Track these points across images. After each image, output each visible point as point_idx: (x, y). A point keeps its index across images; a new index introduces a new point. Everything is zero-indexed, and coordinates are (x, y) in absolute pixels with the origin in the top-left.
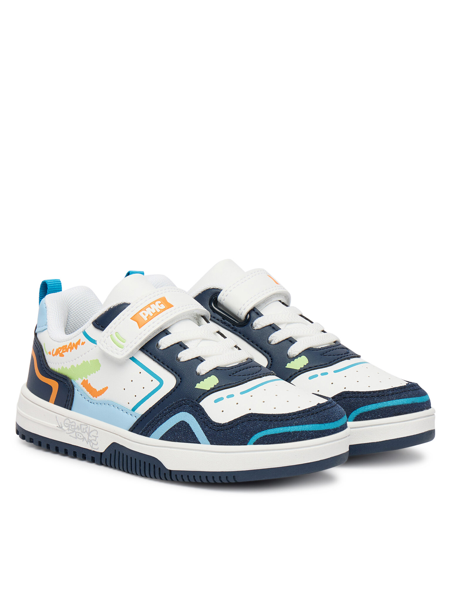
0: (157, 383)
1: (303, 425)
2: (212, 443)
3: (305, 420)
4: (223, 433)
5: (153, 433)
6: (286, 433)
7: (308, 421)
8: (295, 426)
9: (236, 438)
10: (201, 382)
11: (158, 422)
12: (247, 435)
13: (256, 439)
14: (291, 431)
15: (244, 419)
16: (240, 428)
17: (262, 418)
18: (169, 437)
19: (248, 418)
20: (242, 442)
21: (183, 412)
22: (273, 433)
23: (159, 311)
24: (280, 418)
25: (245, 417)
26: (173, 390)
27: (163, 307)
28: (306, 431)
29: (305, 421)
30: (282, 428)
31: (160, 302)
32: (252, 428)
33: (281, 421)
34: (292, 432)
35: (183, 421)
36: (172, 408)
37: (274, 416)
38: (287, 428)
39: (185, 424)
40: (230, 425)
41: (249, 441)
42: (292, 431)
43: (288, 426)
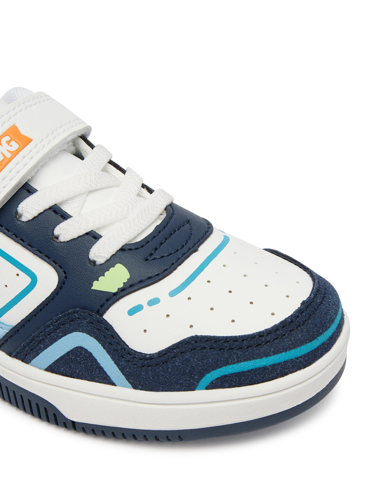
0: (26, 280)
1: (286, 351)
2: (135, 387)
3: (288, 341)
4: (151, 370)
5: (34, 358)
6: (260, 368)
7: (293, 343)
8: (274, 355)
9: (175, 379)
10: (101, 278)
11: (40, 342)
12: (193, 376)
13: (210, 382)
14: (267, 365)
15: (185, 347)
16: (180, 364)
17: (215, 346)
18: (63, 369)
19: (191, 346)
20: (185, 386)
21: (78, 333)
22: (237, 371)
23: (8, 155)
24: (246, 342)
25: (186, 344)
26: (55, 293)
27: (15, 146)
28: (292, 360)
29: (288, 344)
30: (252, 361)
31: (8, 138)
32: (200, 363)
33: (248, 348)
34: (269, 366)
35: (81, 348)
36: (58, 323)
37: (235, 339)
38: (262, 360)
39: (85, 352)
40: (162, 358)
41: (198, 384)
42: (270, 364)
43: (261, 357)
